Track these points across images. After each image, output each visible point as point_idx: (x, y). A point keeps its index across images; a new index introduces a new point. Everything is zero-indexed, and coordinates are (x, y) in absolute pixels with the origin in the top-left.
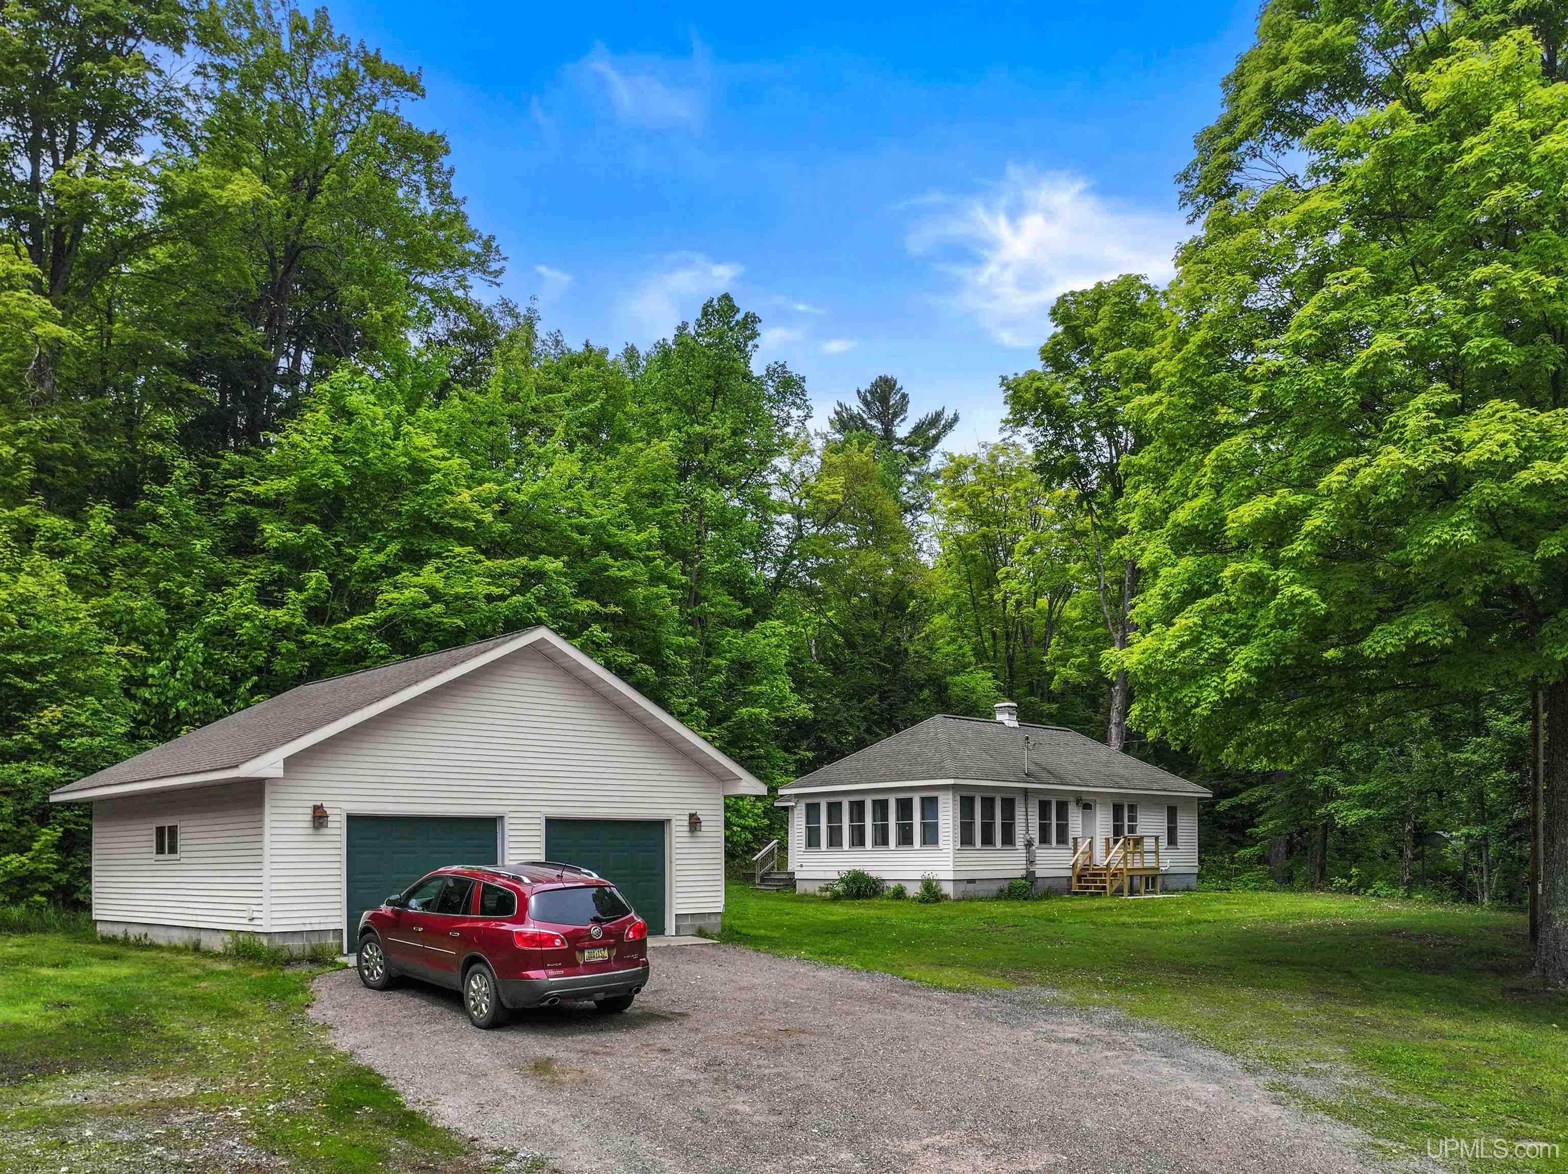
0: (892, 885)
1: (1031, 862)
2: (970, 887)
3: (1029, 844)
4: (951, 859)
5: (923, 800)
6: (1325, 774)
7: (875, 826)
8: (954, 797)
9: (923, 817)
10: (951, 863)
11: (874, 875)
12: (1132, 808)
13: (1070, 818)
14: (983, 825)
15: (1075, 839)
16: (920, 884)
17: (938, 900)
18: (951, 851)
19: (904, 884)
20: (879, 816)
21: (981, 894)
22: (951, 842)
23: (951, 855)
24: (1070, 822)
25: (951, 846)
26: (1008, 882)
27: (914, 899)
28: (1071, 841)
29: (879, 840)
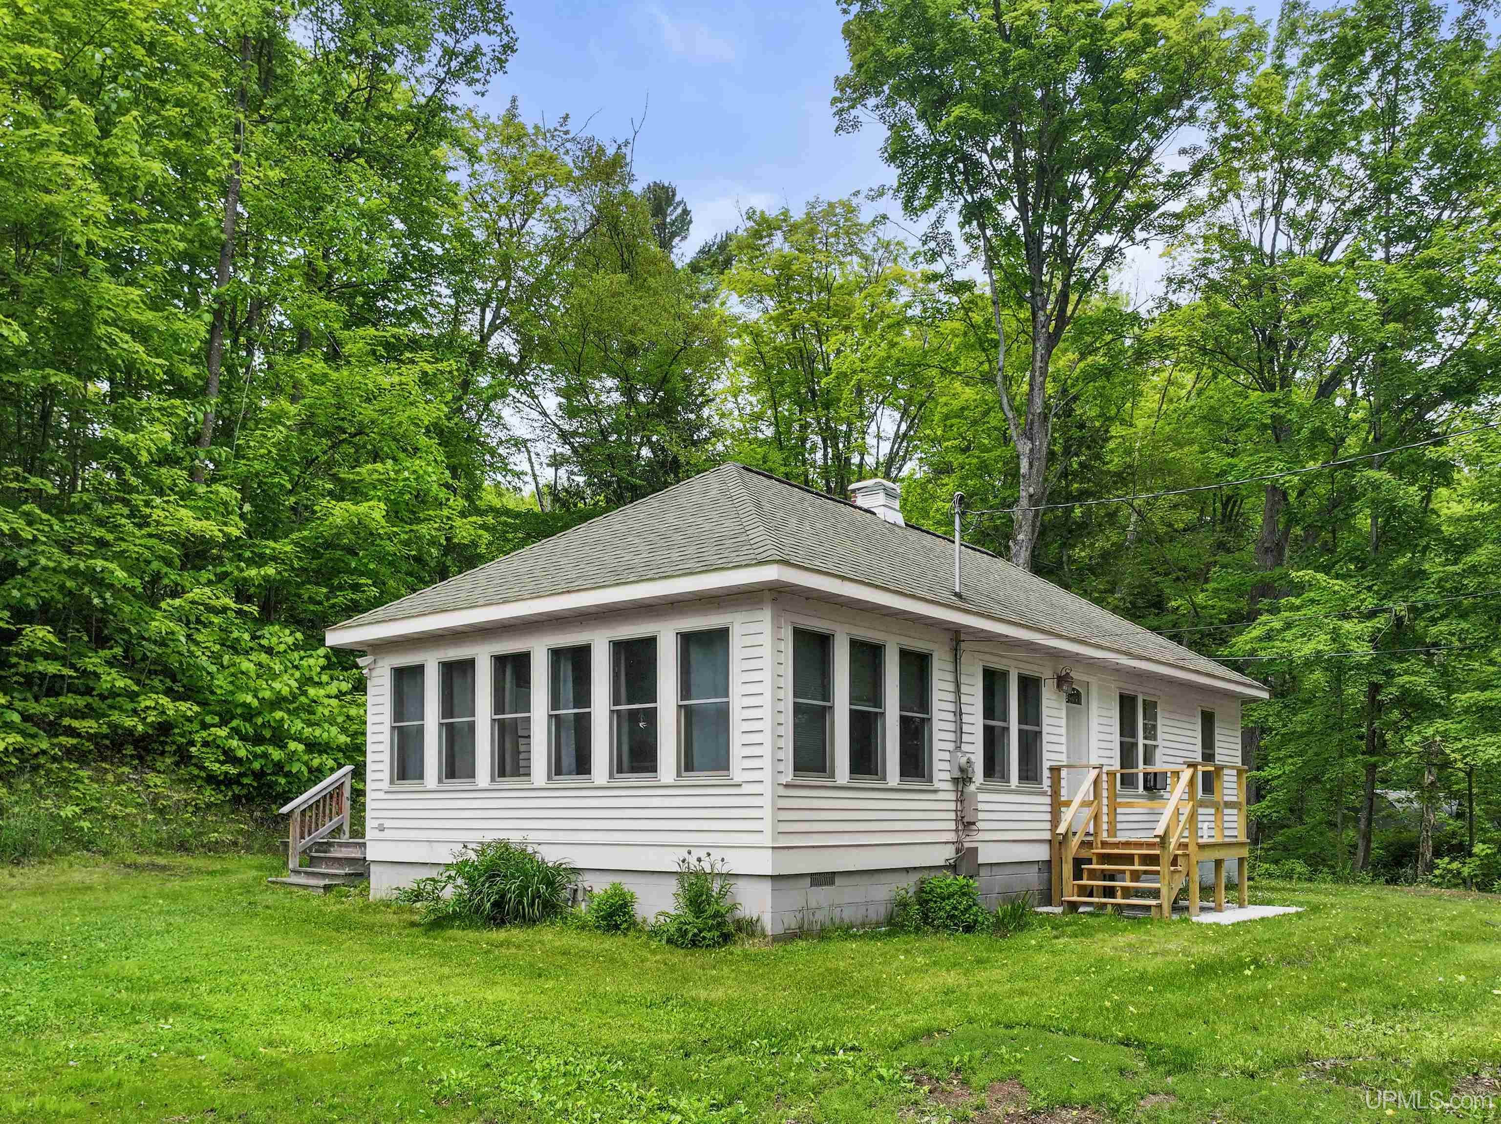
0: (600, 886)
1: (965, 824)
2: (821, 895)
3: (962, 779)
4: (767, 813)
5: (687, 640)
6: (1406, 672)
7: (557, 722)
8: (777, 627)
9: (685, 689)
10: (766, 825)
11: (551, 856)
12: (1150, 708)
13: (1045, 720)
14: (855, 716)
15: (1055, 771)
16: (672, 886)
17: (726, 938)
18: (766, 788)
19: (630, 885)
20: (568, 690)
21: (849, 915)
22: (766, 763)
23: (766, 801)
24: (1045, 729)
25: (766, 775)
26: (914, 878)
27: (655, 933)
28: (1046, 773)
29: (569, 759)
